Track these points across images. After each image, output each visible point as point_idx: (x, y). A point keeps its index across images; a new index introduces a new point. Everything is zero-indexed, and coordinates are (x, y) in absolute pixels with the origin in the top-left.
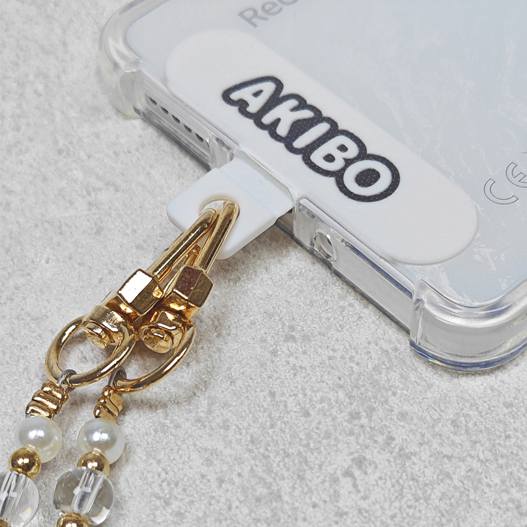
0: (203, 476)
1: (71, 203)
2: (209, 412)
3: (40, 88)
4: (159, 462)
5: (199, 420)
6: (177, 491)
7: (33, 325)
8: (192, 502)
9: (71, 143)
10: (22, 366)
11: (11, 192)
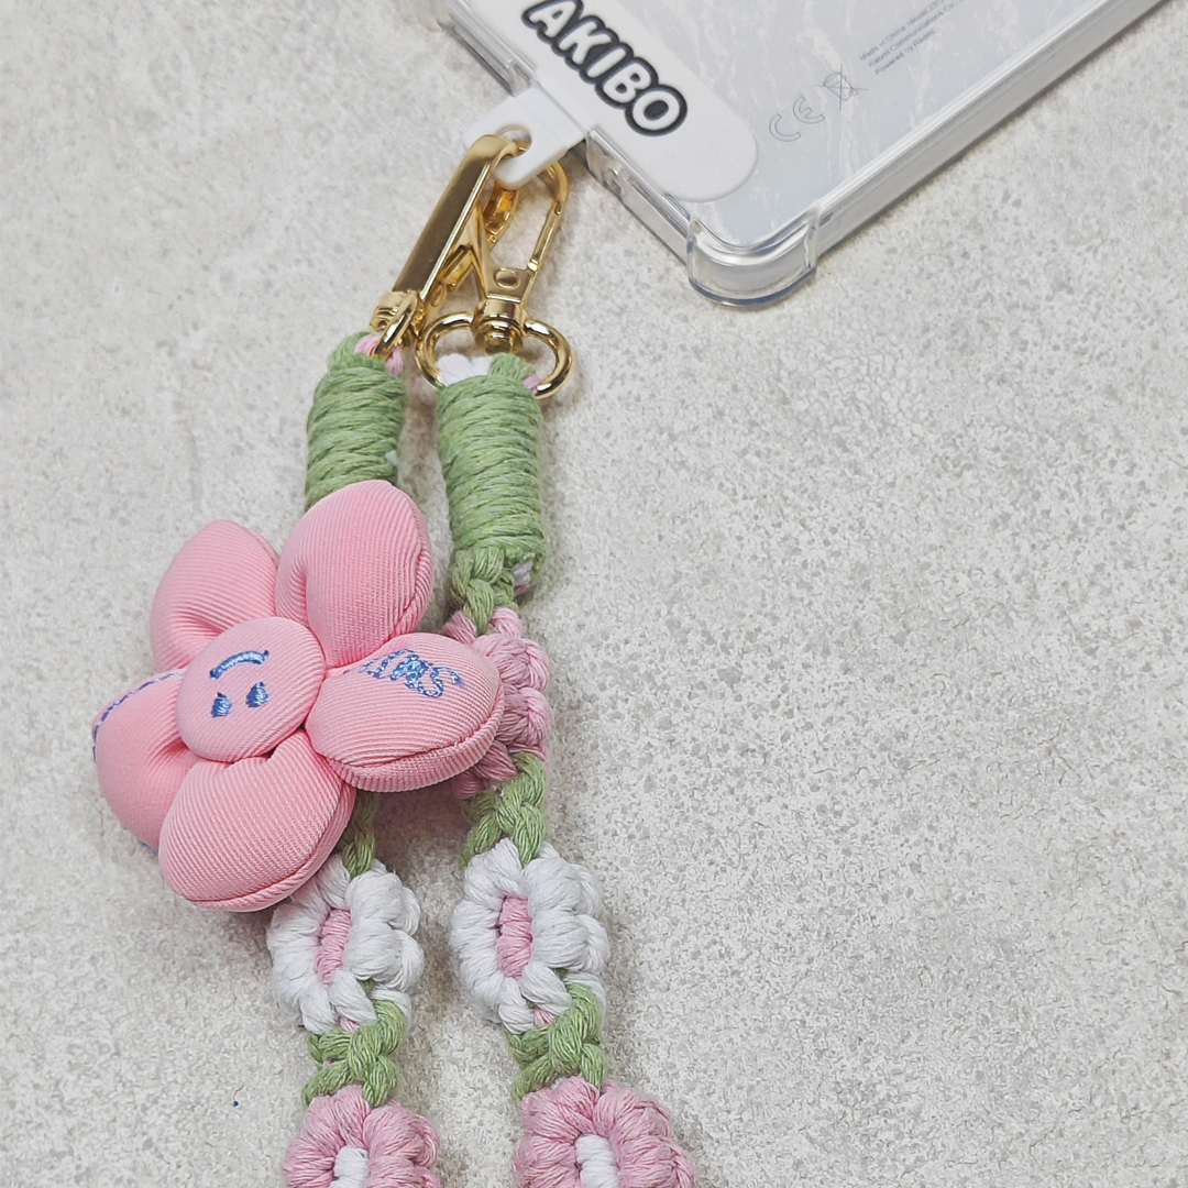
0: (277, 493)
1: (135, 225)
2: (281, 431)
3: (92, 92)
4: (236, 482)
5: (272, 440)
6: (254, 508)
7: (108, 358)
8: (268, 517)
9: (129, 156)
10: (101, 400)
11: (73, 216)
